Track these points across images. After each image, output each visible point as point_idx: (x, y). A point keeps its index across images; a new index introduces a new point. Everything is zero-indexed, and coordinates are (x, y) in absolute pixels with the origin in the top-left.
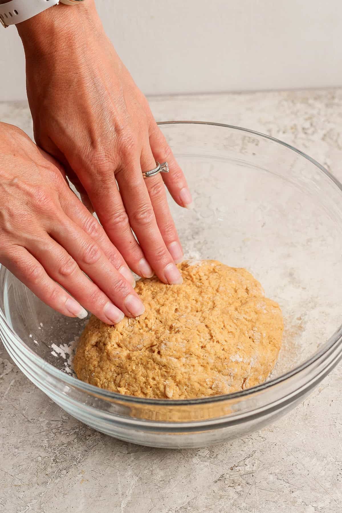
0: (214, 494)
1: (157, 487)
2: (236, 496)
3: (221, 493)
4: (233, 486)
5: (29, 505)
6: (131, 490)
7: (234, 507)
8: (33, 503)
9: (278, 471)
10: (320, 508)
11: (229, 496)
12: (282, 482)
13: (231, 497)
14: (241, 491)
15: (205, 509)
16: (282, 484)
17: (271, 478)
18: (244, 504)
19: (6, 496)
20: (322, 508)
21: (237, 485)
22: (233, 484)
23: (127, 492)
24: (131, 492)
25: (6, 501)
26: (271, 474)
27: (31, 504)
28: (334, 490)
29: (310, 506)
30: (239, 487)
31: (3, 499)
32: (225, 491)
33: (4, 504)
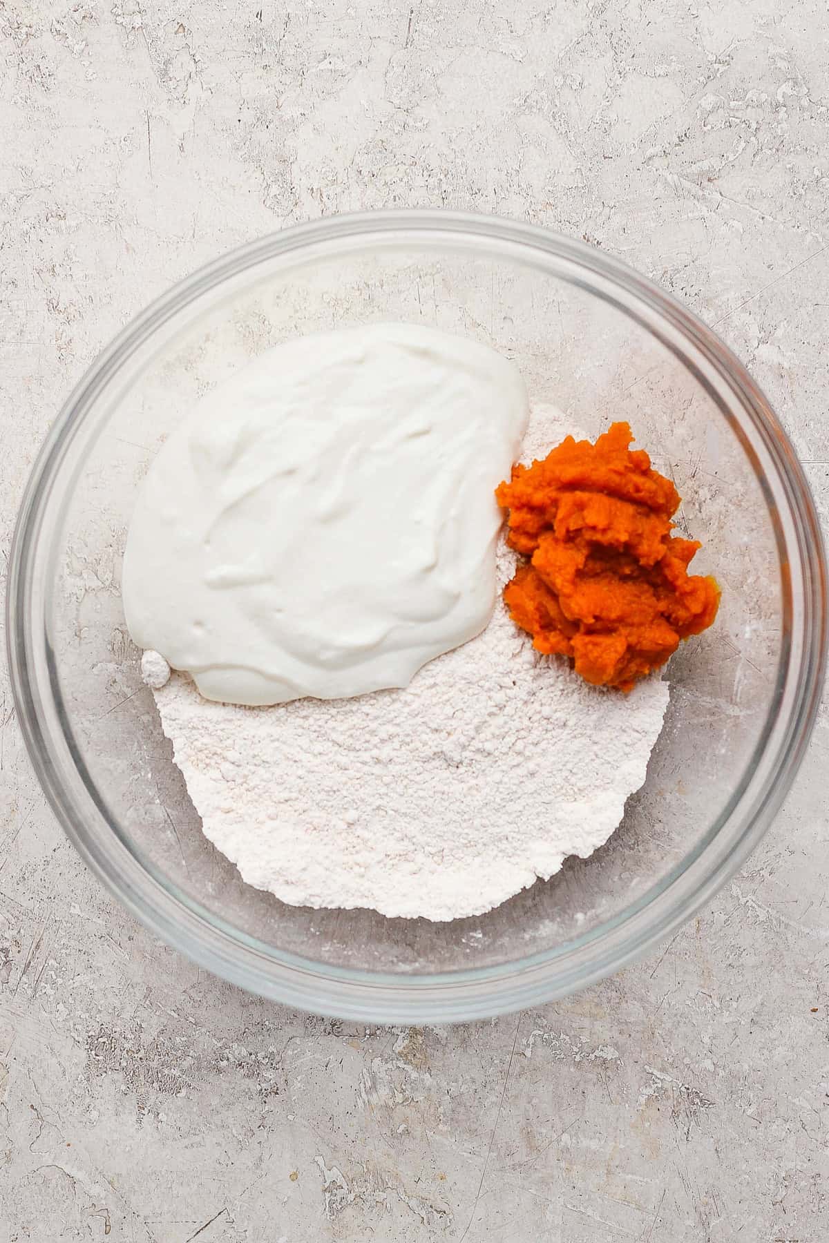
0: (716, 540)
1: (699, 650)
2: (721, 500)
3: (715, 526)
4: (700, 504)
5: (743, 901)
6: (705, 698)
7: (743, 503)
8: (740, 893)
9: (665, 418)
10: (762, 333)
11: (720, 513)
12: (689, 412)
13: (723, 510)
14: (710, 490)
15: (747, 558)
16: (695, 412)
17: (680, 431)
18: (738, 485)
19: (721, 948)
20: (762, 329)
21: (696, 496)
22: (694, 504)
23: (709, 706)
24: (708, 699)
25: (733, 946)
26: (672, 431)
27: (741, 897)
28: (720, 304)
29: (755, 353)
30: (701, 492)
31: (728, 953)
32: (711, 519)
33: (742, 950)
